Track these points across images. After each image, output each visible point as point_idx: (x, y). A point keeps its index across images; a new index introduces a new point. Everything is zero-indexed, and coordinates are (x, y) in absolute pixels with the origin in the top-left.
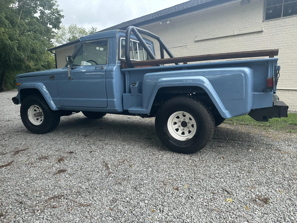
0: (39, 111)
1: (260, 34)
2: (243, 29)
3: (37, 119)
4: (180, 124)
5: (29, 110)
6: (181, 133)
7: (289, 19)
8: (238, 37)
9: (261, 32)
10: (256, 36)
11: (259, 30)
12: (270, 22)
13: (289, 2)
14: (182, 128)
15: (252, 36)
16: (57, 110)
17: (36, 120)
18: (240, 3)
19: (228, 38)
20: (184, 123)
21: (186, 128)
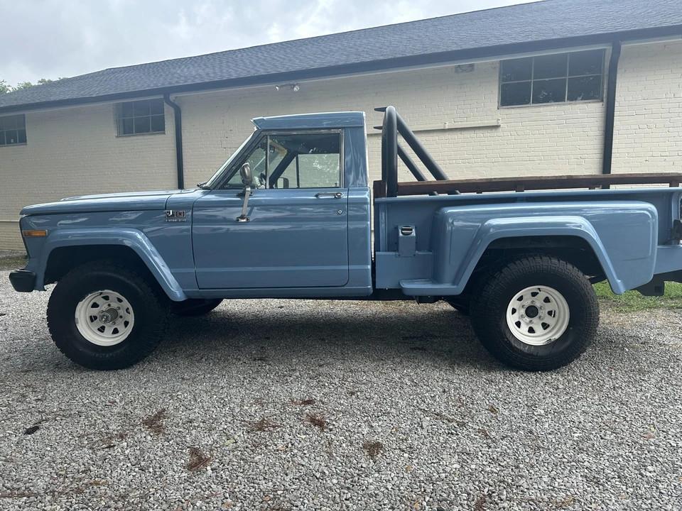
0: (109, 305)
1: (494, 130)
2: (460, 119)
3: (99, 329)
4: (523, 311)
5: (80, 304)
6: (528, 329)
7: (545, 108)
8: (451, 133)
9: (497, 127)
10: (488, 133)
11: (494, 123)
12: (513, 111)
13: (547, 79)
14: (528, 319)
15: (480, 134)
16: (183, 299)
17: (99, 333)
18: (454, 70)
19: (431, 135)
20: (533, 309)
21: (535, 320)
